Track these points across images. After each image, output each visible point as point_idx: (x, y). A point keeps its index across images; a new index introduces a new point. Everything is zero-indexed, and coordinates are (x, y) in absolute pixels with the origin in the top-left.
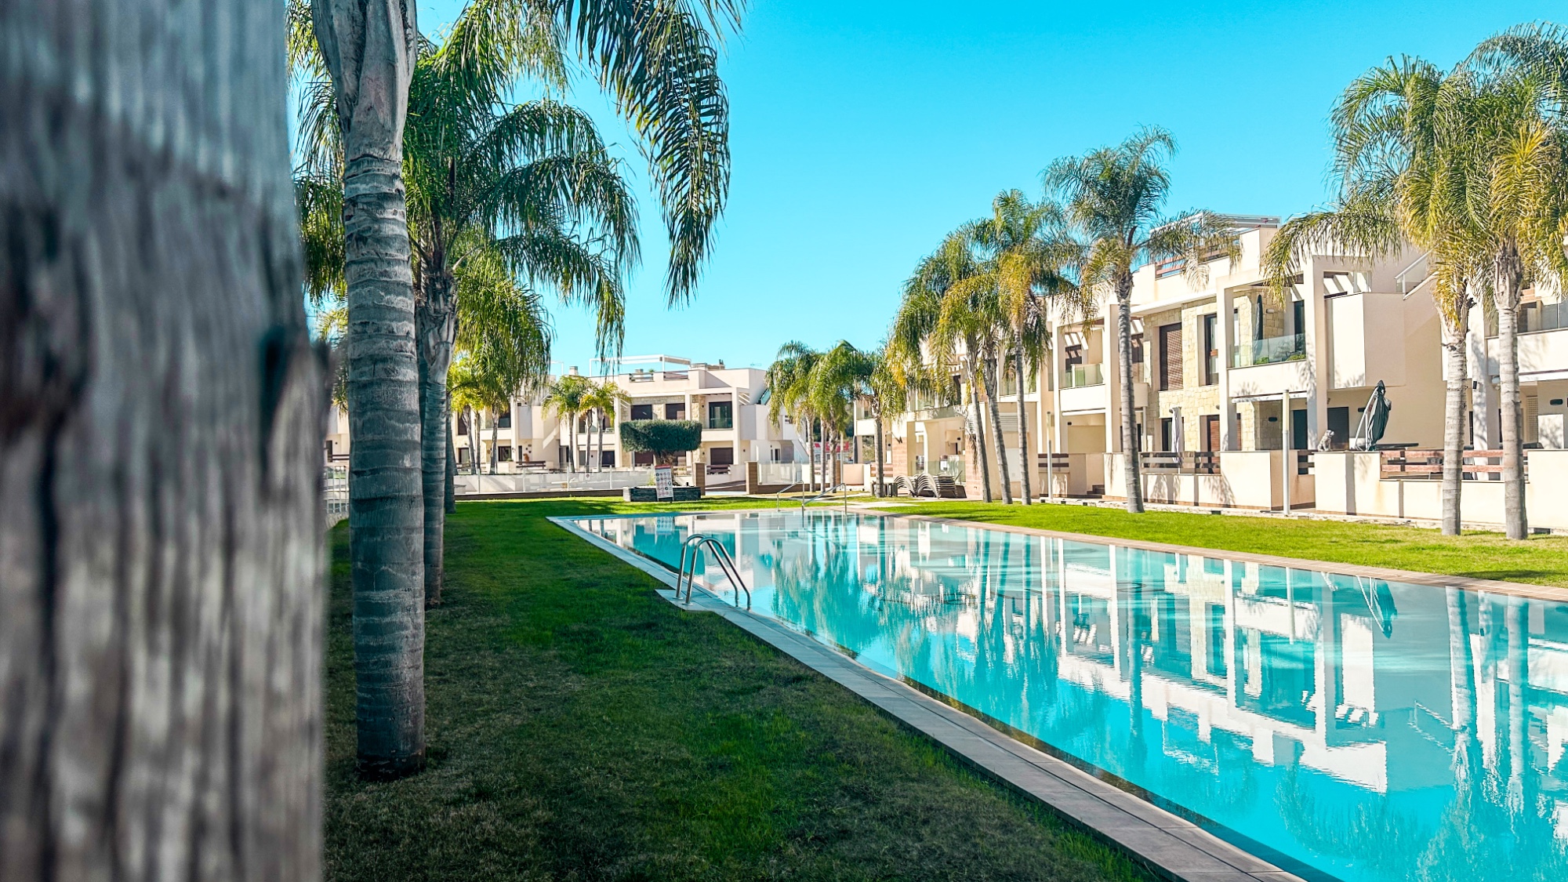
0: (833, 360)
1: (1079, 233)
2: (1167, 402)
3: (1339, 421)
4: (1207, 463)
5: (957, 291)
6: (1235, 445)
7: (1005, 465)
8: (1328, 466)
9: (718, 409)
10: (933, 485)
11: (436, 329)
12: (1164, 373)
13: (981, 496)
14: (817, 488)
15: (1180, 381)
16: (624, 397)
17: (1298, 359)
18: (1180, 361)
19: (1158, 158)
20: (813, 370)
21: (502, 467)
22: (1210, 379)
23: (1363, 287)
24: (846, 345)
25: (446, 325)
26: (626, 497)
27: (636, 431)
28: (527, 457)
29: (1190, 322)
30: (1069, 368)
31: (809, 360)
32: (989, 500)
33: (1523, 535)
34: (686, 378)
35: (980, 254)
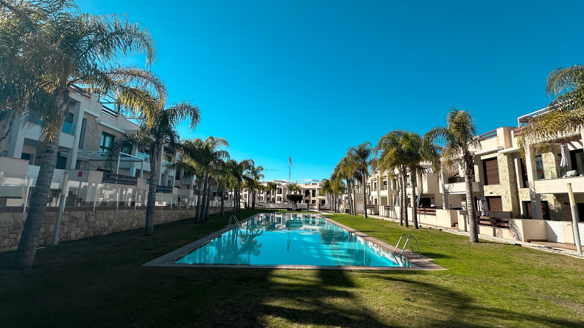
16: (303, 189)
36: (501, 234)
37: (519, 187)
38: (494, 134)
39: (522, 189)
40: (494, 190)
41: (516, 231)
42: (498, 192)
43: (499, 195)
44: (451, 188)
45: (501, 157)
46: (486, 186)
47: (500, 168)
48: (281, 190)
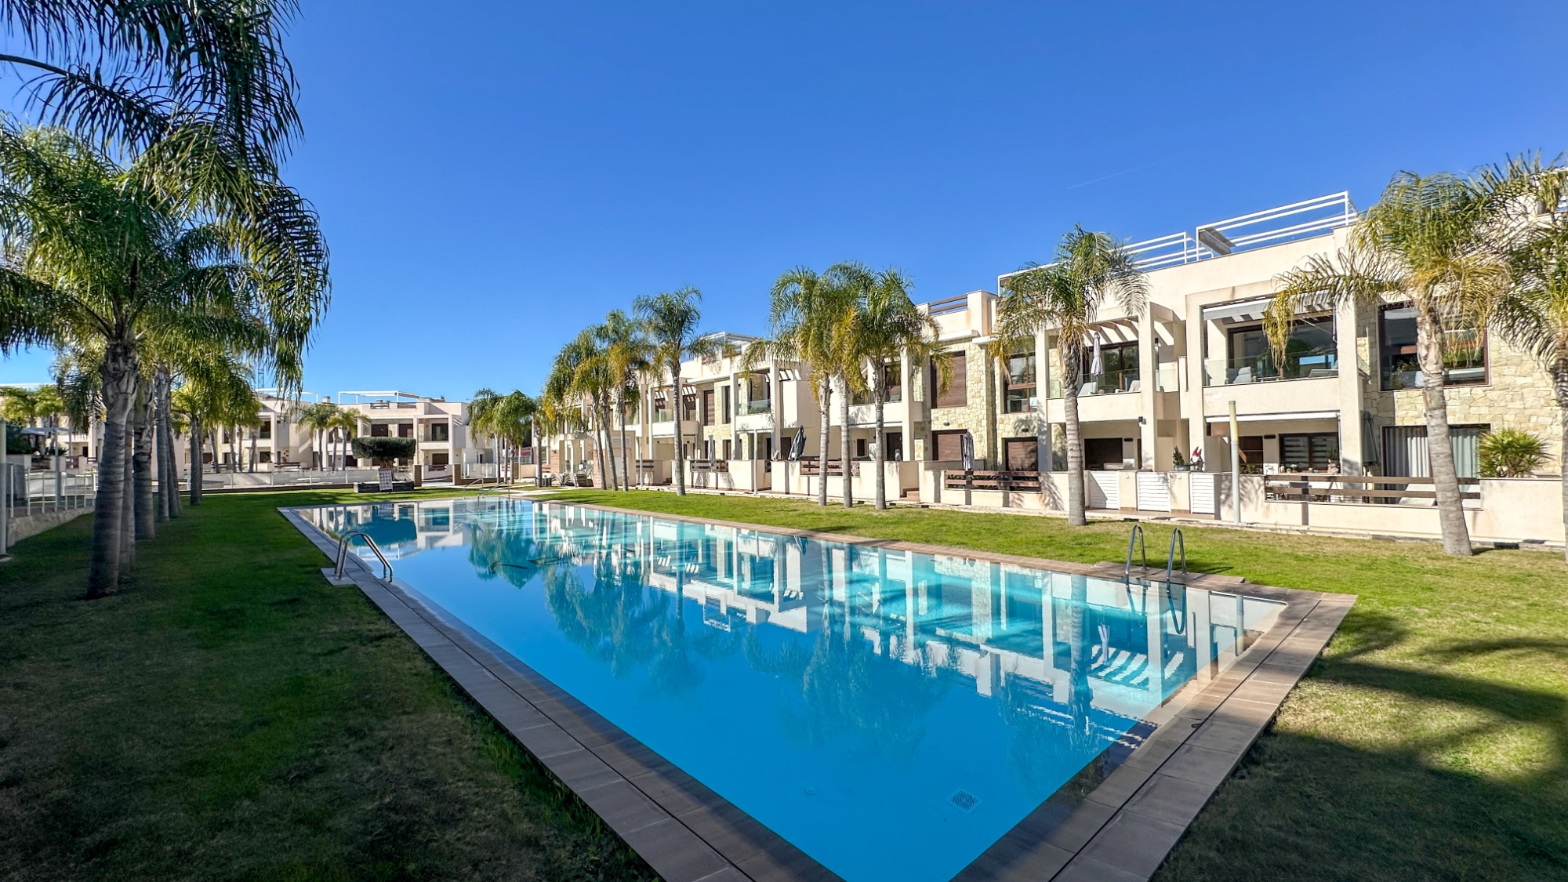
0: (509, 402)
1: (652, 339)
2: (707, 431)
3: (786, 443)
4: (723, 467)
5: (586, 365)
6: (739, 457)
7: (614, 468)
8: (778, 467)
9: (438, 429)
10: (573, 479)
11: (115, 383)
12: (706, 416)
13: (600, 486)
14: (501, 480)
15: (714, 421)
16: (365, 419)
17: (767, 412)
18: (713, 410)
19: (693, 302)
20: (496, 407)
21: (263, 467)
22: (727, 420)
23: (798, 378)
24: (518, 392)
25: (125, 380)
26: (356, 490)
27: (363, 445)
28: (285, 459)
29: (718, 388)
30: (657, 411)
31: (496, 400)
32: (605, 489)
33: (851, 505)
34: (415, 407)
35: (600, 345)
36: (1019, 502)
37: (998, 411)
38: (961, 304)
39: (1003, 416)
40: (953, 419)
41: (1052, 494)
42: (962, 421)
43: (964, 428)
44: (863, 414)
45: (973, 352)
46: (936, 410)
47: (969, 374)
48: (268, 424)
